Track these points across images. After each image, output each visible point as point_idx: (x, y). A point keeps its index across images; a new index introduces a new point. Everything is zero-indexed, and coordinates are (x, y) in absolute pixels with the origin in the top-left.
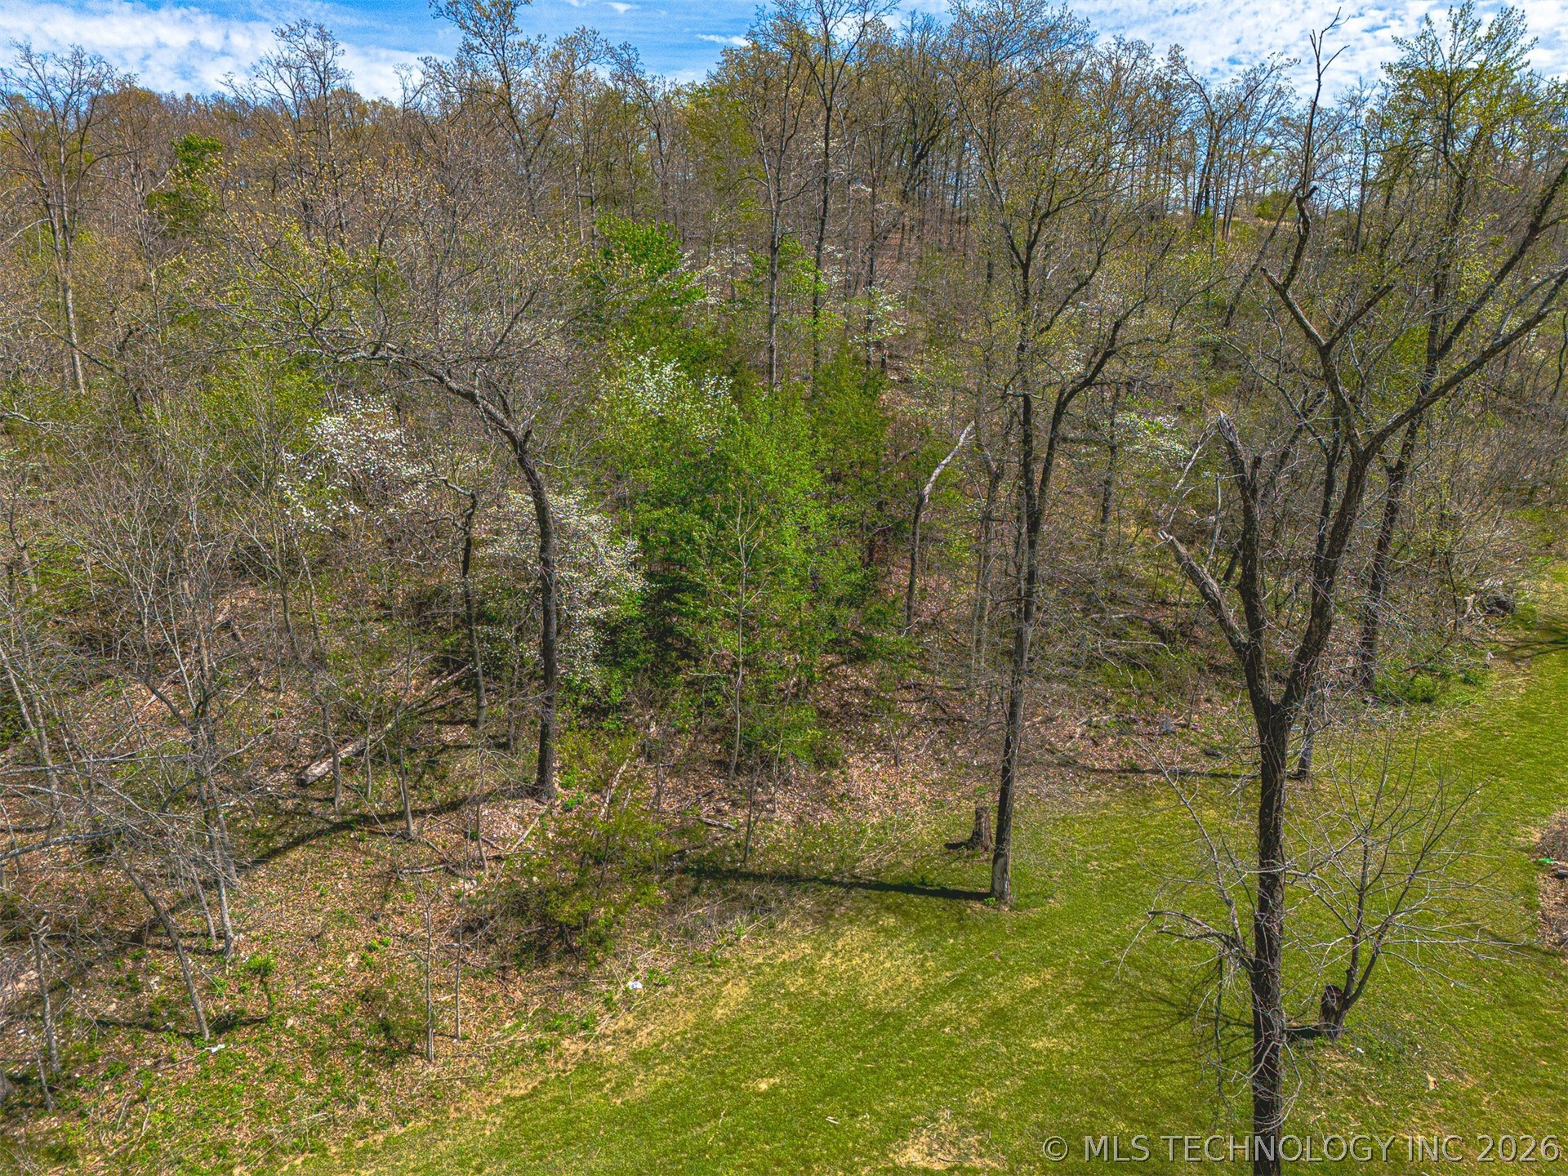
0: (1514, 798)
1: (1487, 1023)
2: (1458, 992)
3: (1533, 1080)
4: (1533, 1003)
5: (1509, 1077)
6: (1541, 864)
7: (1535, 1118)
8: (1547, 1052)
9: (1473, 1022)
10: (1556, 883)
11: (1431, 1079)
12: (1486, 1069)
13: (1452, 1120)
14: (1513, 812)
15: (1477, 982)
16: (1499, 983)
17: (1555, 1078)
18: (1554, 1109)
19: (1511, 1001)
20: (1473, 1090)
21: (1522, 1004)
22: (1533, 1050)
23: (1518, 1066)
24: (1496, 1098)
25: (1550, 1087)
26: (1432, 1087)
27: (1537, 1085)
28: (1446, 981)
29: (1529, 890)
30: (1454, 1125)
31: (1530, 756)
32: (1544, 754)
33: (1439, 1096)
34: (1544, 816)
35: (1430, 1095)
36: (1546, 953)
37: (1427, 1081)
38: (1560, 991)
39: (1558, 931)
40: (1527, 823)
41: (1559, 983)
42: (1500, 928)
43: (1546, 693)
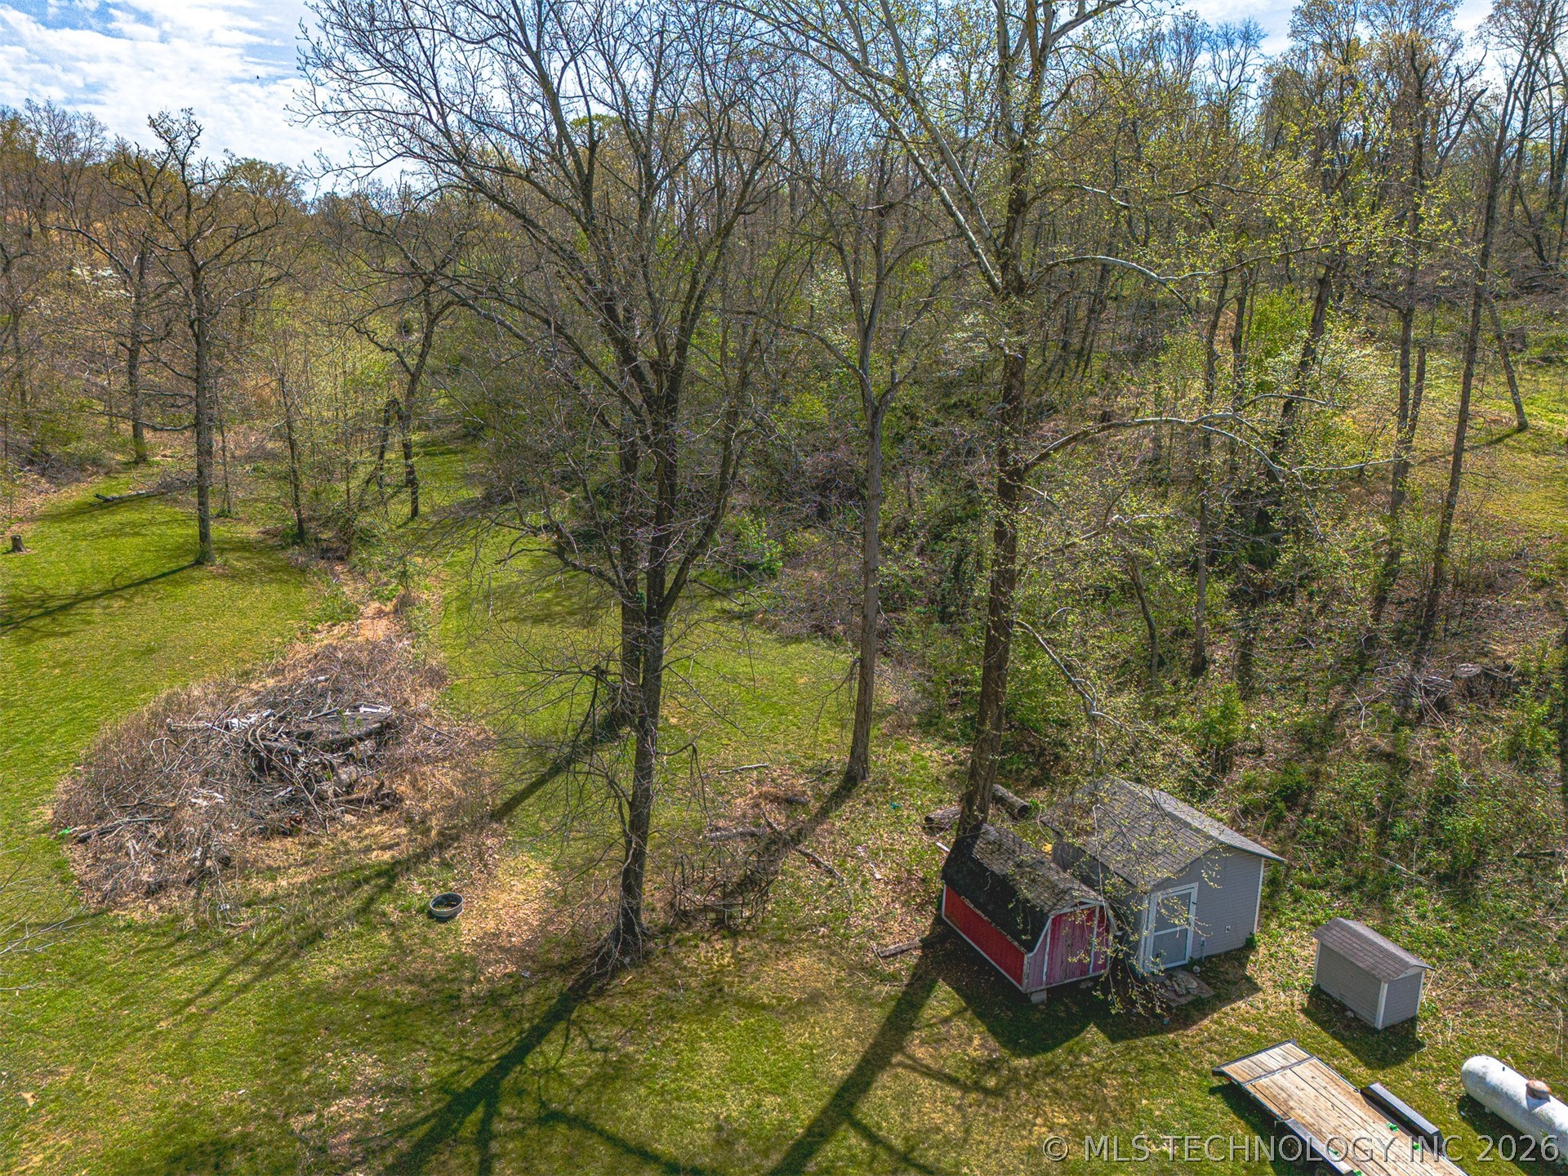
0: (14, 787)
1: (64, 1009)
2: (25, 996)
3: (122, 1034)
4: (100, 966)
5: (100, 1045)
6: (62, 837)
7: (135, 1065)
8: (125, 1002)
9: (51, 1014)
10: (81, 847)
11: (28, 1096)
12: (78, 1052)
13: (63, 1119)
14: (18, 801)
15: (41, 976)
16: (61, 966)
17: (139, 1020)
18: (148, 1047)
19: (79, 976)
20: (73, 1078)
21: (90, 973)
22: (113, 1007)
23: (106, 1029)
24: (95, 1072)
25: (138, 1030)
26: (31, 1103)
27: (127, 1036)
28: (10, 993)
29: (59, 866)
30: (65, 1124)
31: (16, 740)
32: (28, 734)
33: (42, 1106)
34: (48, 791)
35: (33, 1111)
36: (94, 916)
37: (25, 1101)
38: (118, 942)
39: (98, 890)
40: (35, 805)
41: (113, 936)
42: (44, 915)
43: (10, 676)
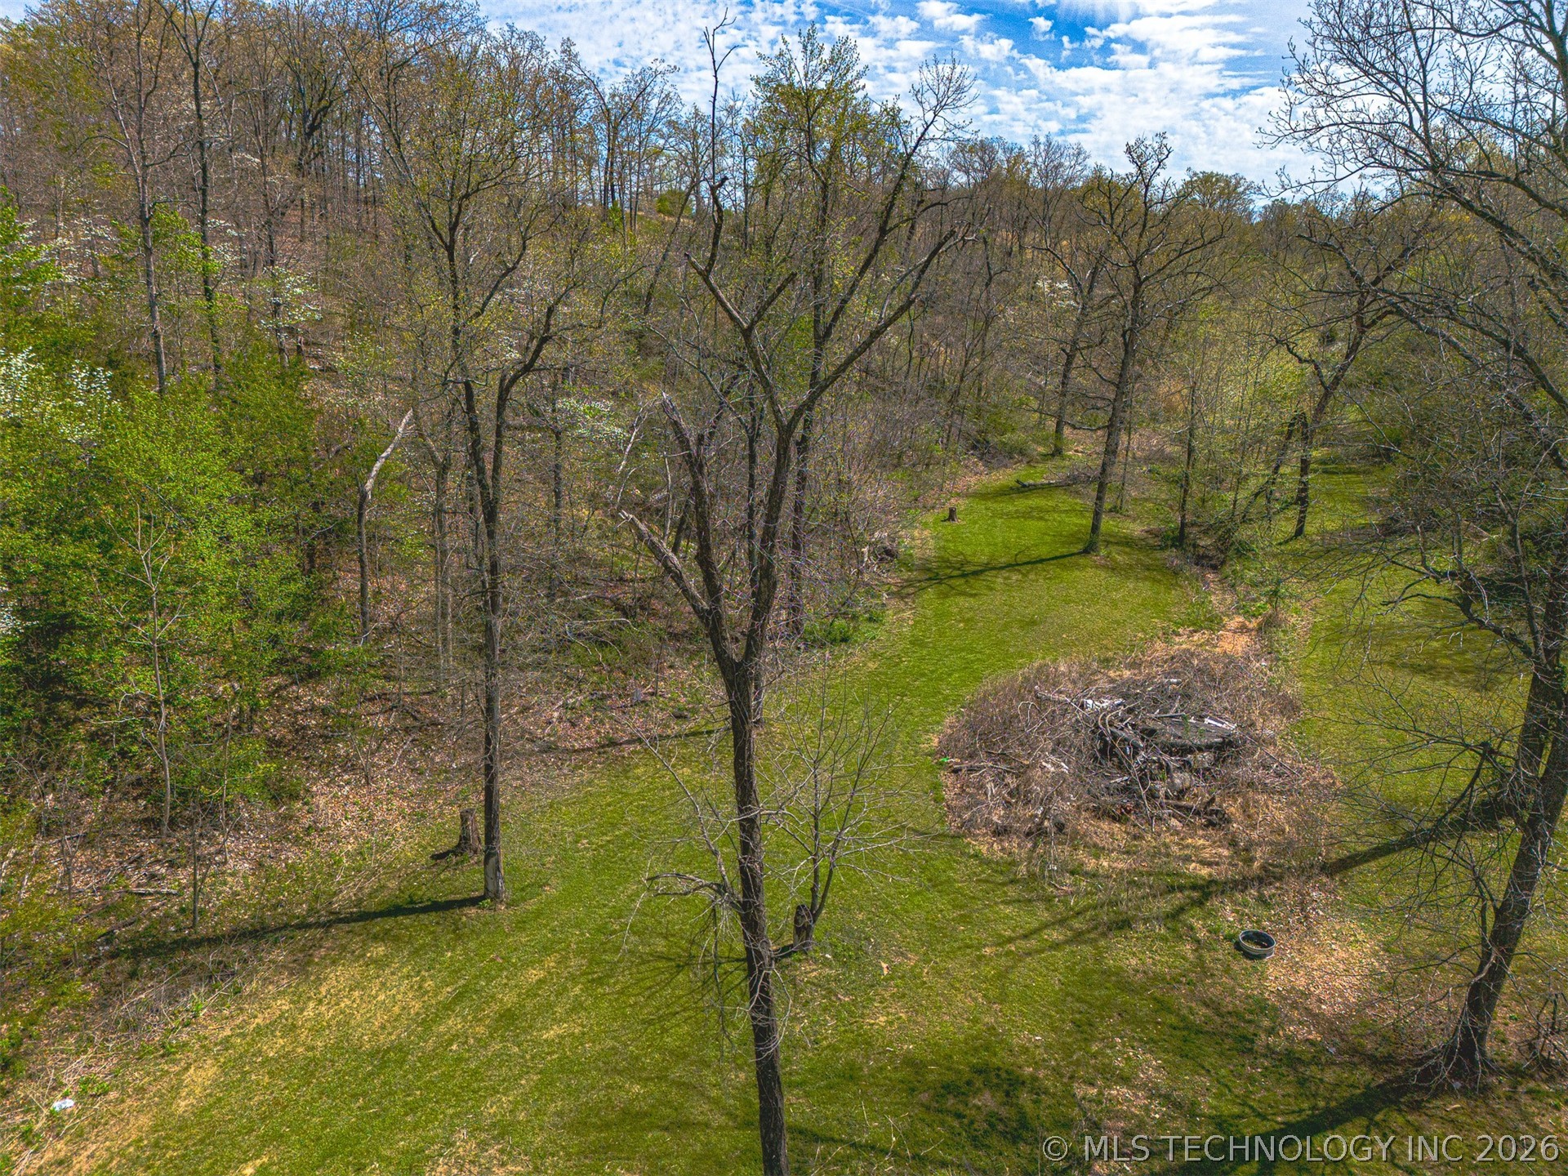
0: (916, 712)
1: (919, 906)
2: (896, 884)
3: (956, 945)
4: (950, 881)
5: (939, 947)
6: (941, 764)
7: (961, 976)
8: (963, 919)
9: (909, 907)
10: (953, 777)
11: (884, 965)
12: (923, 945)
13: (904, 996)
14: (917, 724)
15: (909, 874)
16: (923, 870)
17: (970, 939)
18: (973, 965)
19: (935, 883)
20: (916, 966)
21: (941, 883)
22: (953, 920)
23: (945, 936)
24: (933, 968)
25: (968, 947)
26: (885, 972)
27: (959, 948)
28: (886, 878)
29: (936, 787)
30: (905, 1000)
31: (923, 675)
32: (932, 672)
33: (892, 979)
34: (938, 723)
35: (886, 980)
36: (953, 837)
37: (882, 968)
38: (966, 866)
39: (960, 816)
40: (927, 732)
41: (964, 860)
42: (919, 823)
43: (928, 621)
